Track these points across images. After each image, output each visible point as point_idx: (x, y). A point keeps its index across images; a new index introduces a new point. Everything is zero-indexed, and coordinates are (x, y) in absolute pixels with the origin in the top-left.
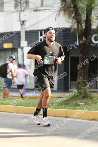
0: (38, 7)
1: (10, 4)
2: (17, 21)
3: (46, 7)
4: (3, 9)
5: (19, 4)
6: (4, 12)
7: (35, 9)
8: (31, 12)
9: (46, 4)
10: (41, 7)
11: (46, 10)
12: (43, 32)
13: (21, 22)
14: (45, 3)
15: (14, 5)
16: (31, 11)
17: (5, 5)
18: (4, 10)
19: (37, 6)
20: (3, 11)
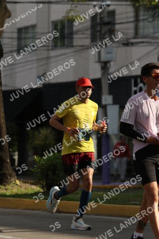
0: (129, 39)
1: (83, 34)
2: (96, 62)
3: (142, 37)
4: (72, 42)
5: (98, 34)
6: (75, 48)
7: (125, 42)
8: (118, 47)
9: (144, 32)
10: (135, 38)
11: (142, 42)
12: (139, 80)
13: (103, 64)
14: (141, 32)
15: (89, 36)
16: (117, 45)
17: (75, 36)
18: (75, 44)
19: (129, 37)
20: (72, 46)
